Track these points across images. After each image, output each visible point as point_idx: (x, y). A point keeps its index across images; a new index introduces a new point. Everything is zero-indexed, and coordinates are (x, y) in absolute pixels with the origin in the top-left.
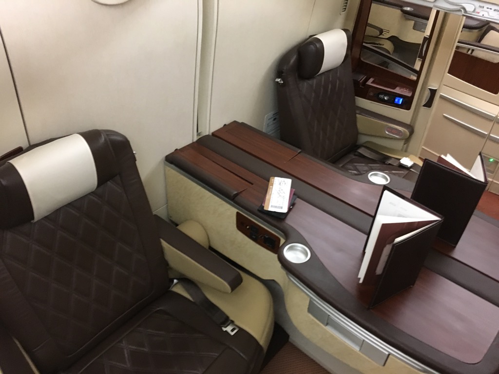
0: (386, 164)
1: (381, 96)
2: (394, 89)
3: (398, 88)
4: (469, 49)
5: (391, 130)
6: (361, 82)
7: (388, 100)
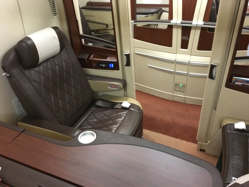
0: (114, 109)
1: (101, 65)
2: (106, 59)
3: (108, 58)
4: (155, 25)
5: (111, 85)
6: (86, 58)
7: (105, 66)
